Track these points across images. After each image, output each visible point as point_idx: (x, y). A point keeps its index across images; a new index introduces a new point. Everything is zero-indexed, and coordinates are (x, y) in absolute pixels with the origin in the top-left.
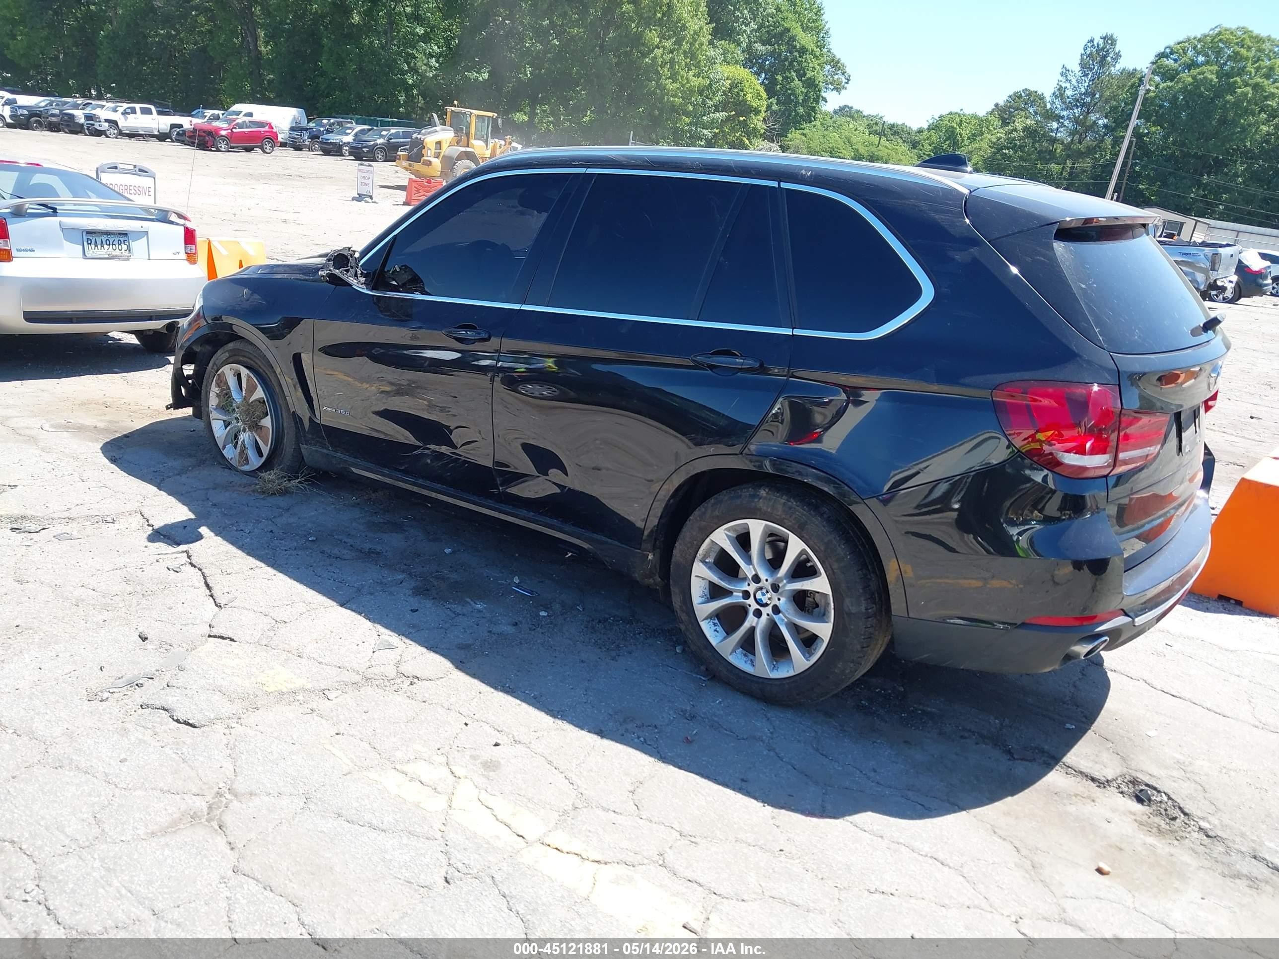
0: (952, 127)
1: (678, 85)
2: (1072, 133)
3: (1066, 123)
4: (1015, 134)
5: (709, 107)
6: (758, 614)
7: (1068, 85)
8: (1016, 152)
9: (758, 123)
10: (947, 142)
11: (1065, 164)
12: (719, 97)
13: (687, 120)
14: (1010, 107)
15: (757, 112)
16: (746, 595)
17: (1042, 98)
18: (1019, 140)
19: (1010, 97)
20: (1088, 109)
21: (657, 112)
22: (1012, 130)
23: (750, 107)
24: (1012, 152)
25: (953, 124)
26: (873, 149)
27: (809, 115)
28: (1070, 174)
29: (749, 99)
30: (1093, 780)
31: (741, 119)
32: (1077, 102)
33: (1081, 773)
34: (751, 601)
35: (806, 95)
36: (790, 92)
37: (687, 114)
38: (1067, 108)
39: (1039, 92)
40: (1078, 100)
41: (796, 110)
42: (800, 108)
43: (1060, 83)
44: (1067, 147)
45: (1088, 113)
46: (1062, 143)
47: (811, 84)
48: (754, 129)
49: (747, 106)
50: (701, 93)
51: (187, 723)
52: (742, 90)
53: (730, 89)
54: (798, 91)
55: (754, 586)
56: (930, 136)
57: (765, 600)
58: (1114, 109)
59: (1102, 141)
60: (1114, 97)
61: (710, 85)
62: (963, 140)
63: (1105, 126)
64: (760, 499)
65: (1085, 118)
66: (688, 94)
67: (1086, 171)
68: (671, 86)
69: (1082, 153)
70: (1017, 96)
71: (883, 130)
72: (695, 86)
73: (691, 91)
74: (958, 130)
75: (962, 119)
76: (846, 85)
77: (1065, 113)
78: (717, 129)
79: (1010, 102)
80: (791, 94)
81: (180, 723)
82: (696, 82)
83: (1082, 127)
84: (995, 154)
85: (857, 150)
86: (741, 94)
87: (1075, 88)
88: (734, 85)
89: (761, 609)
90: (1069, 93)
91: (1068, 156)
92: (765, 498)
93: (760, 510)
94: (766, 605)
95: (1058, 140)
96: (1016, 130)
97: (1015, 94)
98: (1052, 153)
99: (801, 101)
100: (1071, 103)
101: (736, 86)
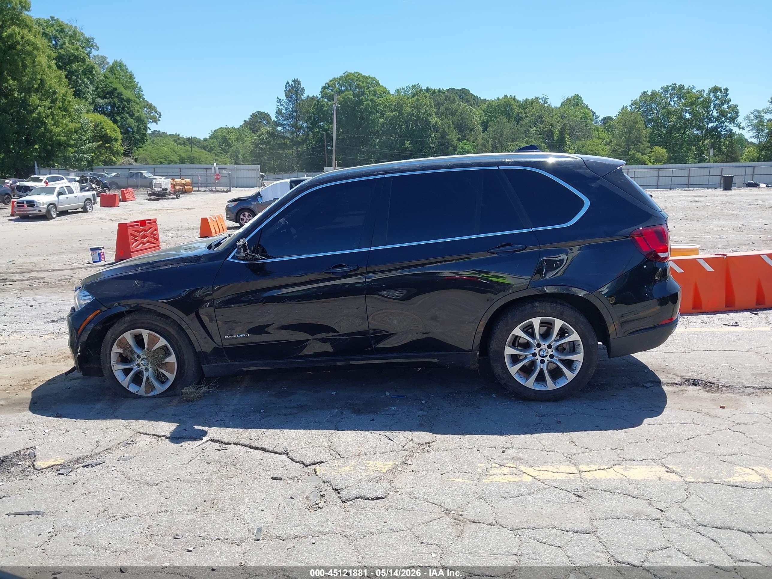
0: (225, 136)
1: (60, 129)
2: (293, 133)
3: (287, 127)
4: (263, 136)
5: (84, 141)
6: (542, 362)
7: (282, 107)
8: (266, 146)
9: (118, 146)
10: (224, 145)
11: (293, 149)
12: (90, 134)
13: (72, 150)
14: (253, 122)
15: (116, 140)
16: (534, 355)
17: (268, 115)
18: (266, 139)
19: (251, 116)
20: (297, 119)
21: (49, 147)
22: (261, 134)
23: (110, 138)
24: (264, 146)
25: (224, 134)
26: (190, 153)
27: (143, 139)
28: (297, 154)
29: (109, 133)
30: (677, 384)
31: (107, 145)
32: (290, 116)
33: (671, 383)
34: (538, 357)
35: (138, 127)
36: (127, 126)
37: (71, 146)
38: (286, 120)
39: (266, 112)
40: (290, 115)
41: (134, 137)
42: (137, 135)
43: (278, 107)
44: (292, 140)
45: (297, 121)
46: (288, 139)
47: (139, 120)
48: (117, 151)
49: (108, 137)
50: (76, 132)
51: (378, 498)
52: (103, 128)
53: (95, 128)
54: (133, 125)
55: (538, 349)
56: (213, 142)
57: (545, 354)
58: (309, 118)
59: (308, 135)
60: (307, 112)
61: (82, 126)
62: (232, 142)
63: (308, 127)
64: (537, 307)
65: (297, 123)
66: (69, 133)
67: (305, 152)
68: (56, 130)
69: (301, 142)
70: (254, 116)
71: (184, 142)
72: (72, 129)
73: (71, 132)
74: (228, 137)
75: (229, 131)
76: (159, 119)
77: (285, 122)
78: (92, 153)
79: (252, 119)
80: (128, 127)
81: (375, 500)
82: (72, 126)
83: (296, 128)
84: (255, 148)
85: (180, 155)
86: (103, 130)
87: (286, 109)
88: (97, 126)
89: (544, 359)
90: (284, 111)
91: (294, 145)
92: (539, 306)
93: (539, 312)
94: (546, 356)
95: (286, 137)
96: (263, 134)
97: (253, 114)
98: (285, 144)
99: (136, 131)
100: (287, 117)
101: (98, 126)
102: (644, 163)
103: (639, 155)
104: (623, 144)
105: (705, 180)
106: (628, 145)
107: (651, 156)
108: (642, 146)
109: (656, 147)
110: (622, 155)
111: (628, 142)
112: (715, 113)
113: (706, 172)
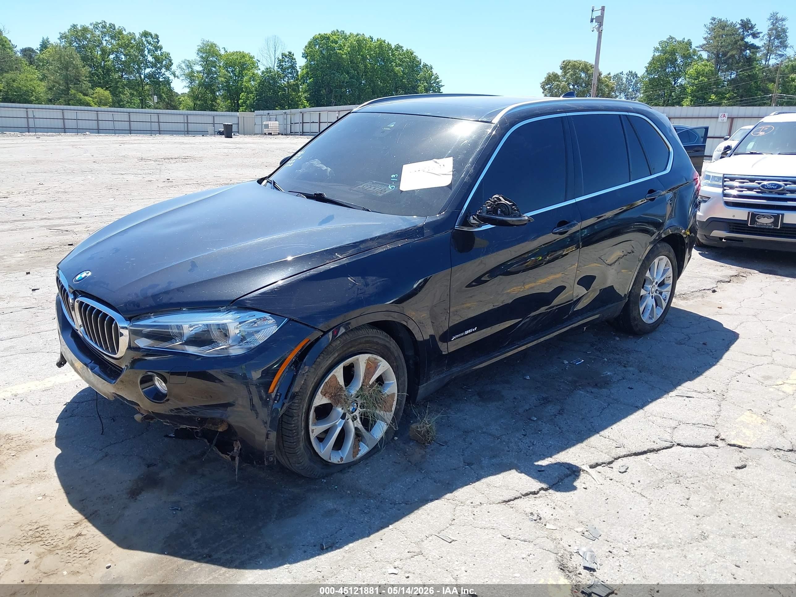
64: (660, 248)
89: (653, 294)
93: (661, 252)
102: (88, 105)
103: (80, 96)
104: (61, 82)
105: (147, 126)
106: (67, 84)
107: (93, 98)
108: (84, 86)
109: (99, 89)
110: (63, 94)
111: (67, 80)
112: (150, 58)
113: (147, 118)
